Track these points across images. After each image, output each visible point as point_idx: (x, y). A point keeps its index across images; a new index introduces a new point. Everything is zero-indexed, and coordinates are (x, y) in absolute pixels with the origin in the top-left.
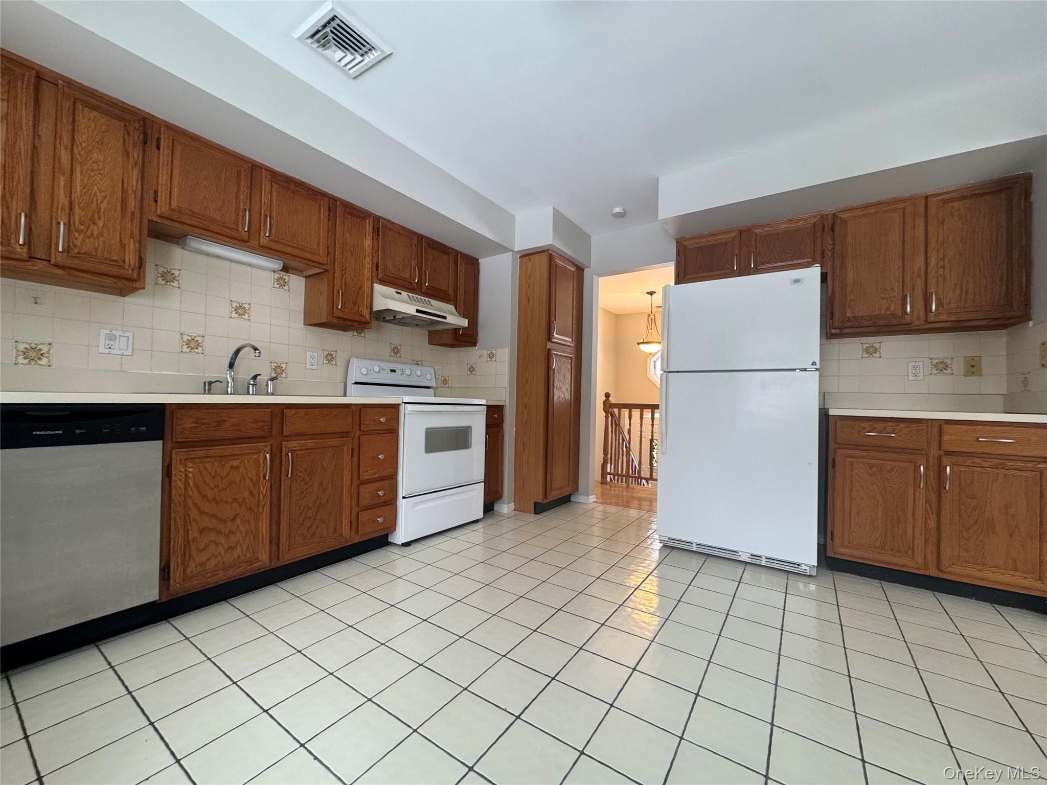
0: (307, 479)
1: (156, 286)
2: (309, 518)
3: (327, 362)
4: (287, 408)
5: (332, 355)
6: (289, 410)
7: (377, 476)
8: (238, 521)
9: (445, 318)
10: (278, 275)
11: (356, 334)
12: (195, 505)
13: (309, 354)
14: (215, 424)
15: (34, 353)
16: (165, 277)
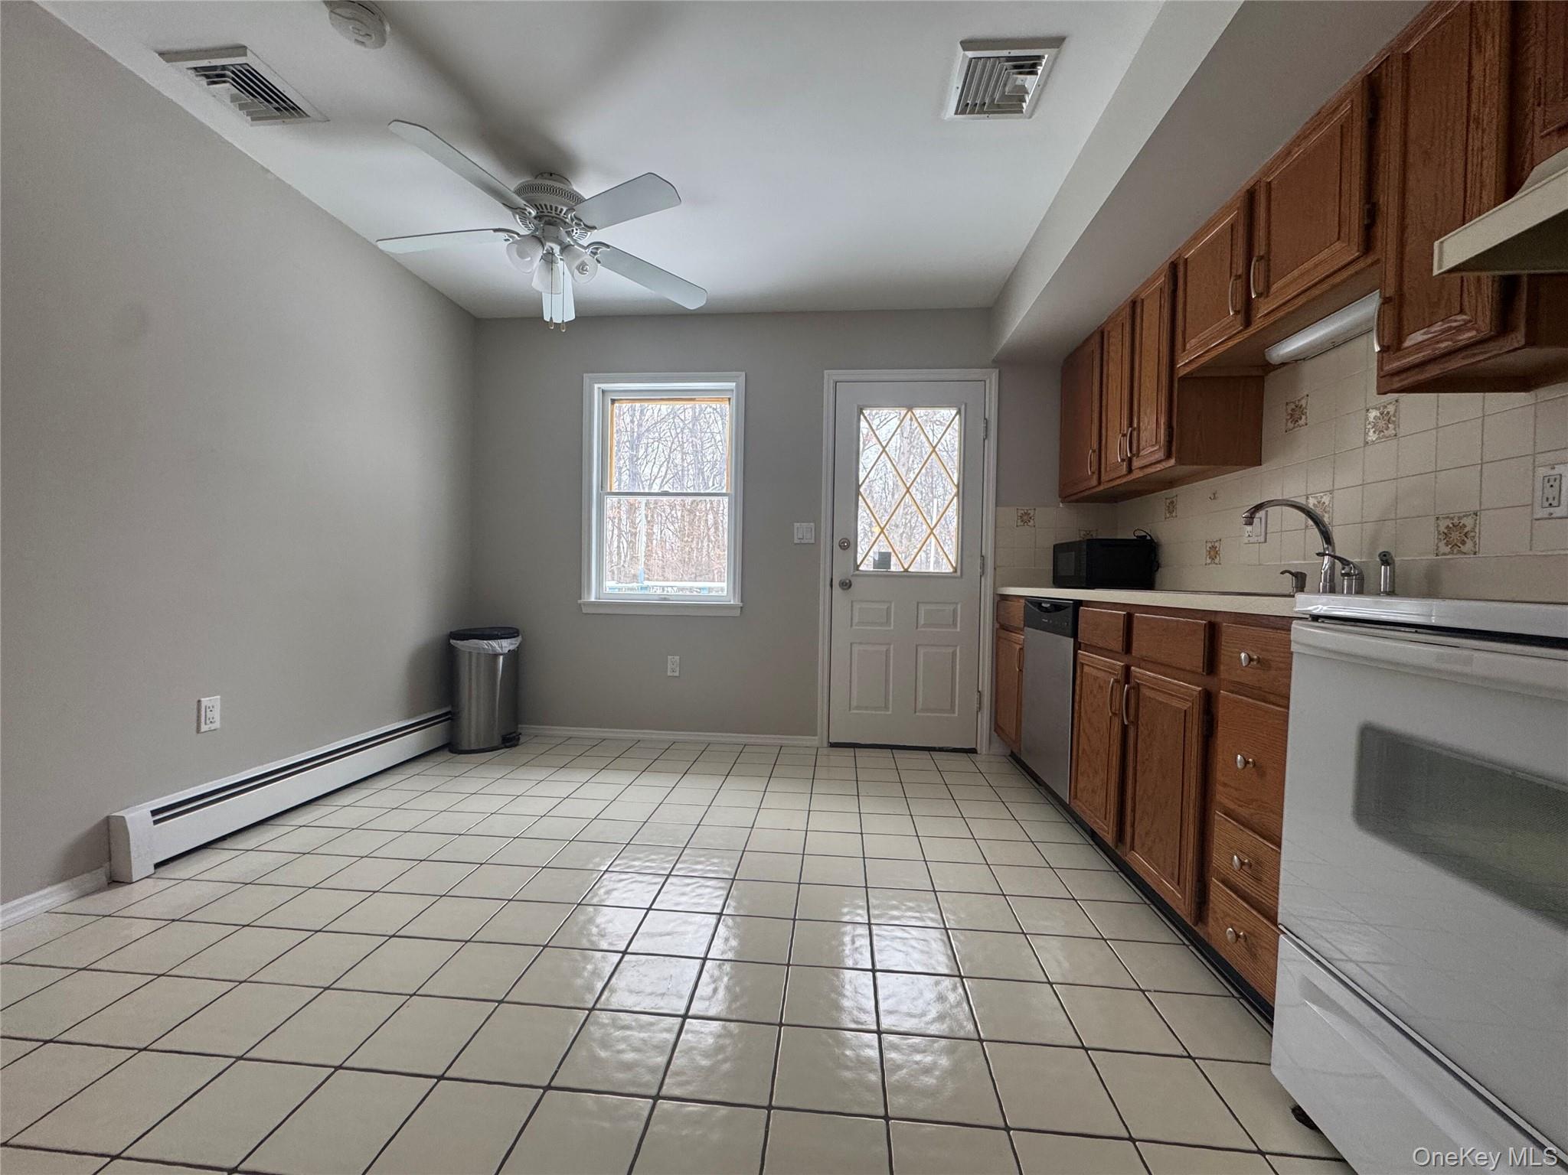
14: (1094, 627)
15: (1214, 552)
16: (1296, 414)
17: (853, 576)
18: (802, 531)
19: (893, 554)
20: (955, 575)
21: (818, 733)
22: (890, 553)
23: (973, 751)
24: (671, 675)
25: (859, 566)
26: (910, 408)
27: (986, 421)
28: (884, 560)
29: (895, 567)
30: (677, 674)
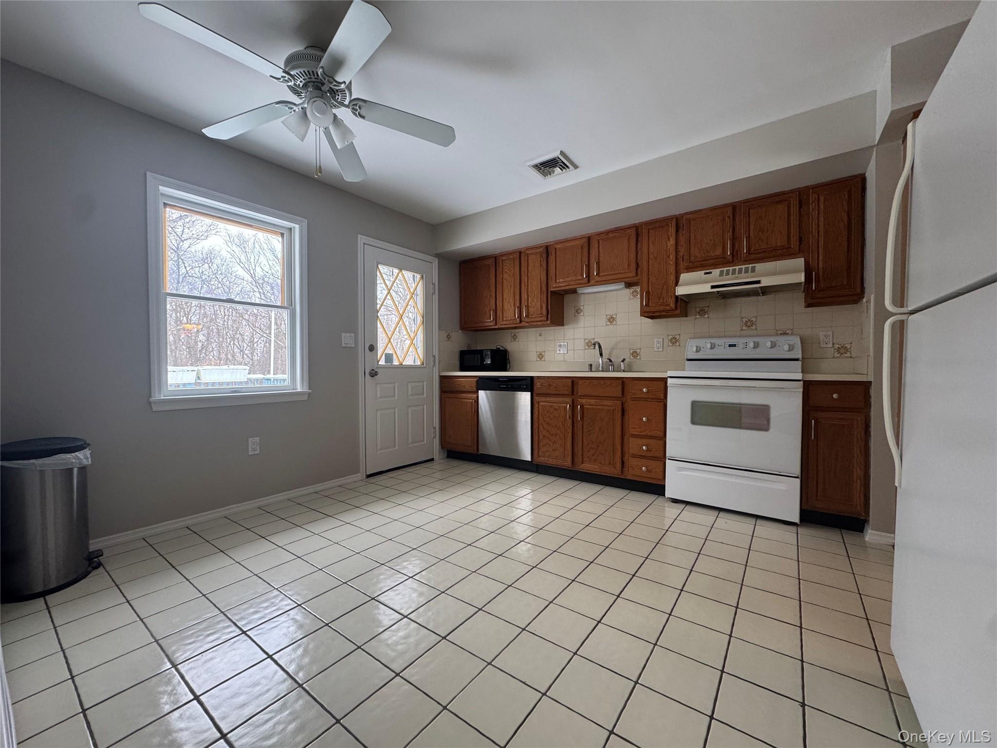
0: (591, 424)
1: (575, 317)
2: (593, 448)
3: (671, 344)
4: (580, 380)
5: (676, 338)
6: (581, 381)
7: (644, 433)
8: (557, 437)
9: (758, 282)
10: (633, 290)
11: (699, 317)
12: (541, 424)
13: (656, 340)
14: (547, 387)
15: (541, 356)
16: (578, 311)
17: (377, 368)
18: (347, 339)
19: (394, 355)
20: (422, 366)
21: (361, 471)
22: (392, 354)
23: (432, 460)
24: (252, 453)
25: (378, 362)
26: (401, 270)
27: (434, 284)
28: (389, 358)
29: (396, 363)
30: (258, 452)
